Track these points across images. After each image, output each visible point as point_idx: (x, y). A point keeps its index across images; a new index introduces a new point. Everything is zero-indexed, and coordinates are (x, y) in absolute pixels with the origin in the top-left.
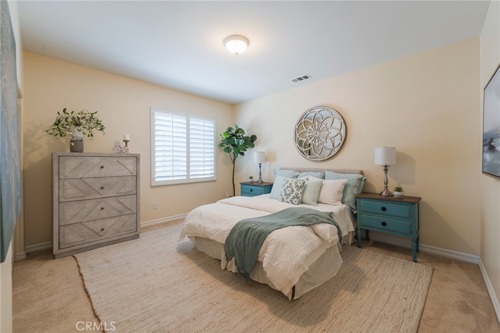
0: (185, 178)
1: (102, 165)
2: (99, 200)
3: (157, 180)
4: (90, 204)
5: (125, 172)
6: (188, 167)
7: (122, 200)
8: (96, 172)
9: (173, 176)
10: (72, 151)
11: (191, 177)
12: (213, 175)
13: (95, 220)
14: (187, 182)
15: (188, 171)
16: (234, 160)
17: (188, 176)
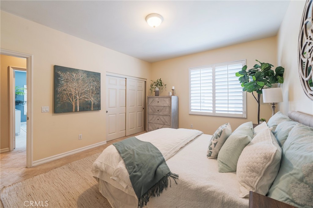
0: (212, 112)
1: (158, 101)
2: (158, 116)
3: (192, 111)
4: (155, 116)
5: (165, 105)
6: (214, 104)
7: (165, 117)
8: (156, 104)
9: (201, 110)
10: (155, 96)
11: (217, 112)
12: (242, 113)
13: (156, 124)
14: (213, 115)
15: (214, 107)
16: (259, 99)
17: (214, 110)
